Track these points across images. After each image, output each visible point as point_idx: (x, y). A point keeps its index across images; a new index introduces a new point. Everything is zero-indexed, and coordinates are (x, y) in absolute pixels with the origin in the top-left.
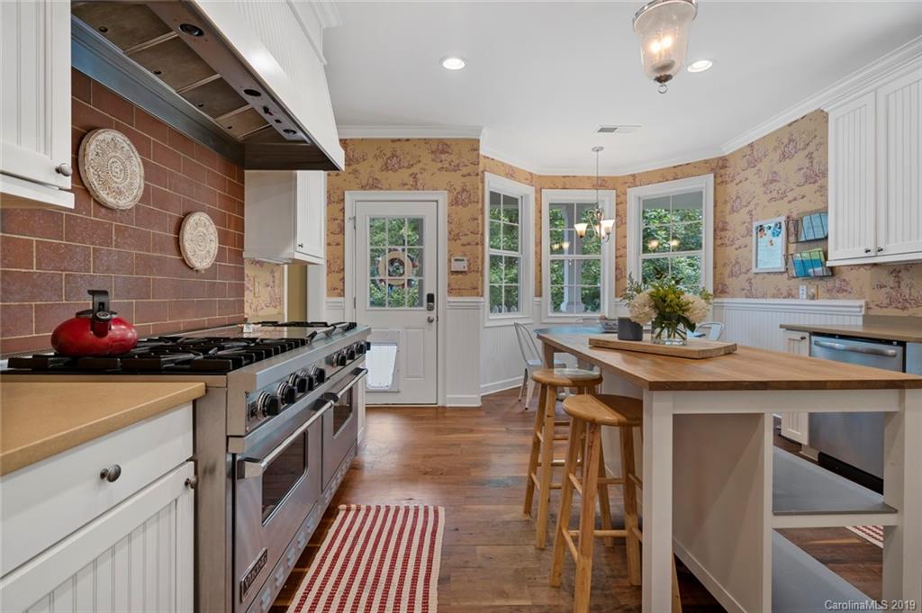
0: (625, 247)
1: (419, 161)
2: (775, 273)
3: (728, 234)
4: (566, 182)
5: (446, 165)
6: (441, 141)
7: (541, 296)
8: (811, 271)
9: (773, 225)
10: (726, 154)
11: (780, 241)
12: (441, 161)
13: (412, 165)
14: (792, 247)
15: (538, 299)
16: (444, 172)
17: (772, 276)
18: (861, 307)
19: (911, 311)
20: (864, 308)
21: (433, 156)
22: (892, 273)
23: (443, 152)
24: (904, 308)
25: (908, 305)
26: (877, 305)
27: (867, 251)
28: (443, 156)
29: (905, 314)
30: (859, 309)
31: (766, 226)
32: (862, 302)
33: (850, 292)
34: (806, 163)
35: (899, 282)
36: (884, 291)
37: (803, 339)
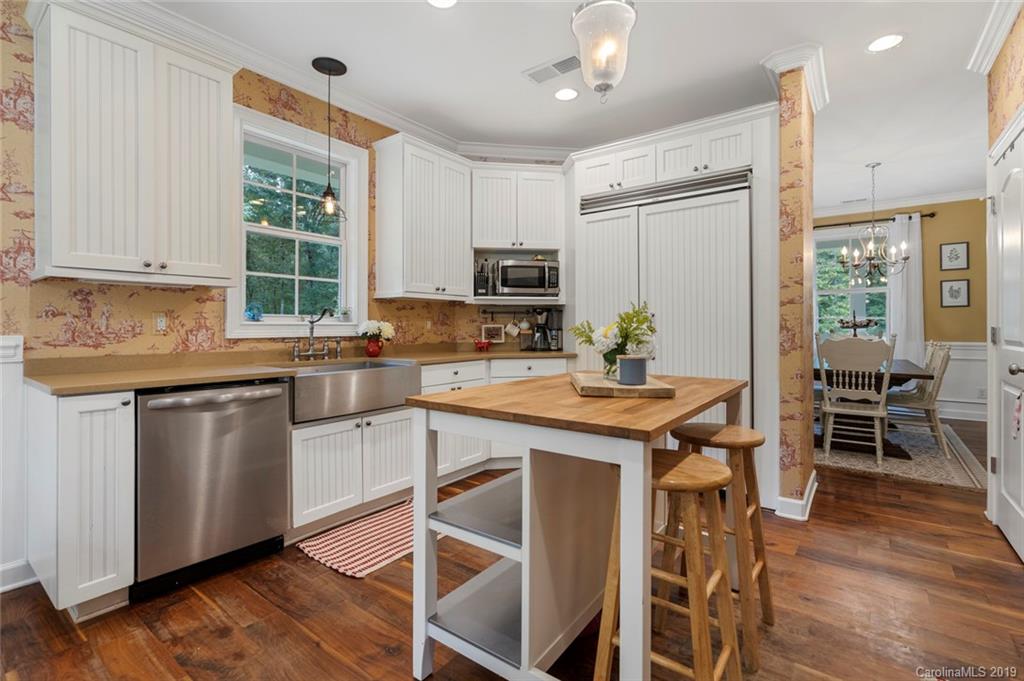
18: (17, 347)
19: (109, 349)
20: (21, 350)
22: (75, 294)
24: (96, 347)
26: (46, 343)
27: (148, 265)
29: (101, 352)
30: (12, 352)
32: (18, 340)
35: (89, 309)
36: (60, 320)
37: (126, 404)
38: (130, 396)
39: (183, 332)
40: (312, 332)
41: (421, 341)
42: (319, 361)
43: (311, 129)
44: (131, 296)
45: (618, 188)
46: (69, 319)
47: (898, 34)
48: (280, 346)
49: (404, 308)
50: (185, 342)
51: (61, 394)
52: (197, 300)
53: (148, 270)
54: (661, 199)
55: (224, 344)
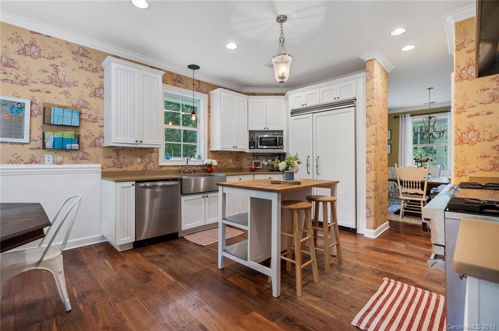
19: (124, 169)
20: (101, 169)
22: (115, 151)
24: (121, 168)
25: (123, 166)
26: (107, 167)
29: (122, 170)
30: (98, 169)
32: (99, 165)
33: (90, 160)
34: (51, 70)
35: (118, 156)
36: (111, 159)
37: (133, 185)
38: (134, 183)
39: (145, 163)
40: (187, 163)
41: (228, 167)
42: (190, 174)
43: (187, 89)
44: (130, 151)
45: (305, 106)
46: (113, 159)
47: (413, 45)
48: (176, 168)
49: (221, 154)
50: (146, 166)
51: (116, 181)
52: (150, 152)
53: (137, 143)
54: (321, 110)
55: (158, 167)
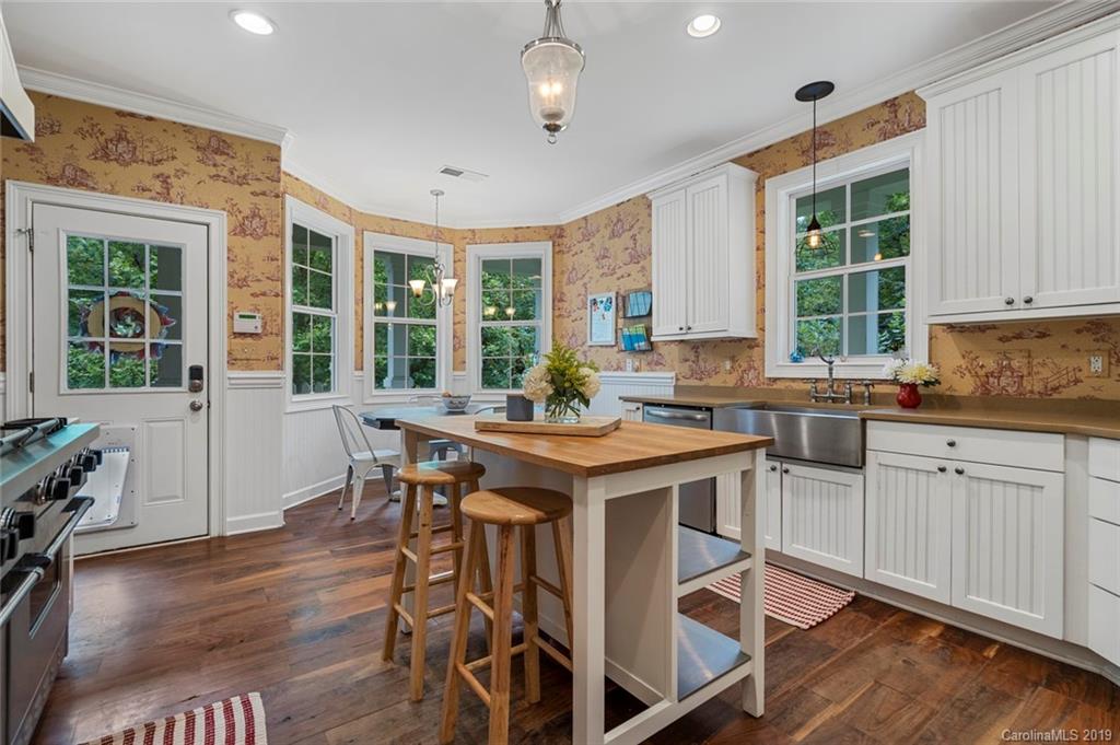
0: (464, 313)
1: (174, 158)
2: (607, 346)
3: (566, 305)
4: (394, 226)
5: (224, 172)
6: (214, 134)
7: (362, 369)
8: (636, 345)
9: (605, 300)
10: (563, 223)
11: (610, 315)
12: (215, 165)
13: (159, 161)
14: (621, 321)
15: (357, 373)
16: (220, 183)
17: (604, 349)
18: (672, 378)
19: (706, 381)
20: (674, 380)
21: (199, 154)
22: (692, 348)
23: (217, 151)
24: (701, 379)
25: (703, 376)
26: (683, 377)
27: (681, 329)
28: (219, 159)
29: (701, 383)
30: (671, 381)
31: (598, 300)
32: (673, 374)
33: (664, 365)
34: (630, 244)
35: (698, 357)
36: (688, 364)
37: (638, 409)
38: (640, 405)
39: (740, 371)
40: (831, 374)
43: (847, 152)
46: (691, 363)
50: (742, 378)
52: (749, 347)
53: (682, 332)
55: (766, 382)
